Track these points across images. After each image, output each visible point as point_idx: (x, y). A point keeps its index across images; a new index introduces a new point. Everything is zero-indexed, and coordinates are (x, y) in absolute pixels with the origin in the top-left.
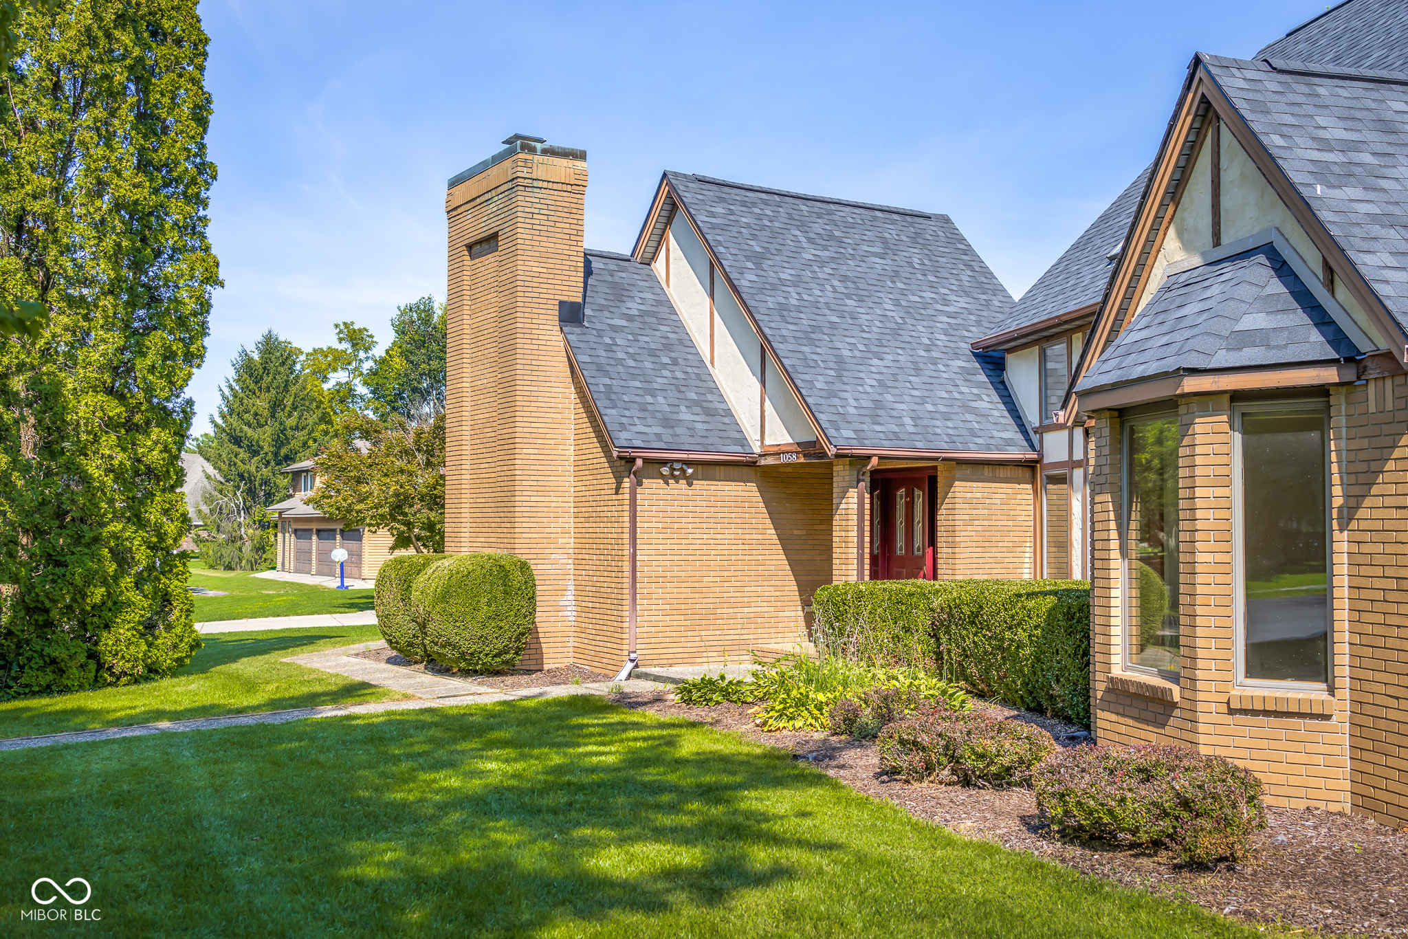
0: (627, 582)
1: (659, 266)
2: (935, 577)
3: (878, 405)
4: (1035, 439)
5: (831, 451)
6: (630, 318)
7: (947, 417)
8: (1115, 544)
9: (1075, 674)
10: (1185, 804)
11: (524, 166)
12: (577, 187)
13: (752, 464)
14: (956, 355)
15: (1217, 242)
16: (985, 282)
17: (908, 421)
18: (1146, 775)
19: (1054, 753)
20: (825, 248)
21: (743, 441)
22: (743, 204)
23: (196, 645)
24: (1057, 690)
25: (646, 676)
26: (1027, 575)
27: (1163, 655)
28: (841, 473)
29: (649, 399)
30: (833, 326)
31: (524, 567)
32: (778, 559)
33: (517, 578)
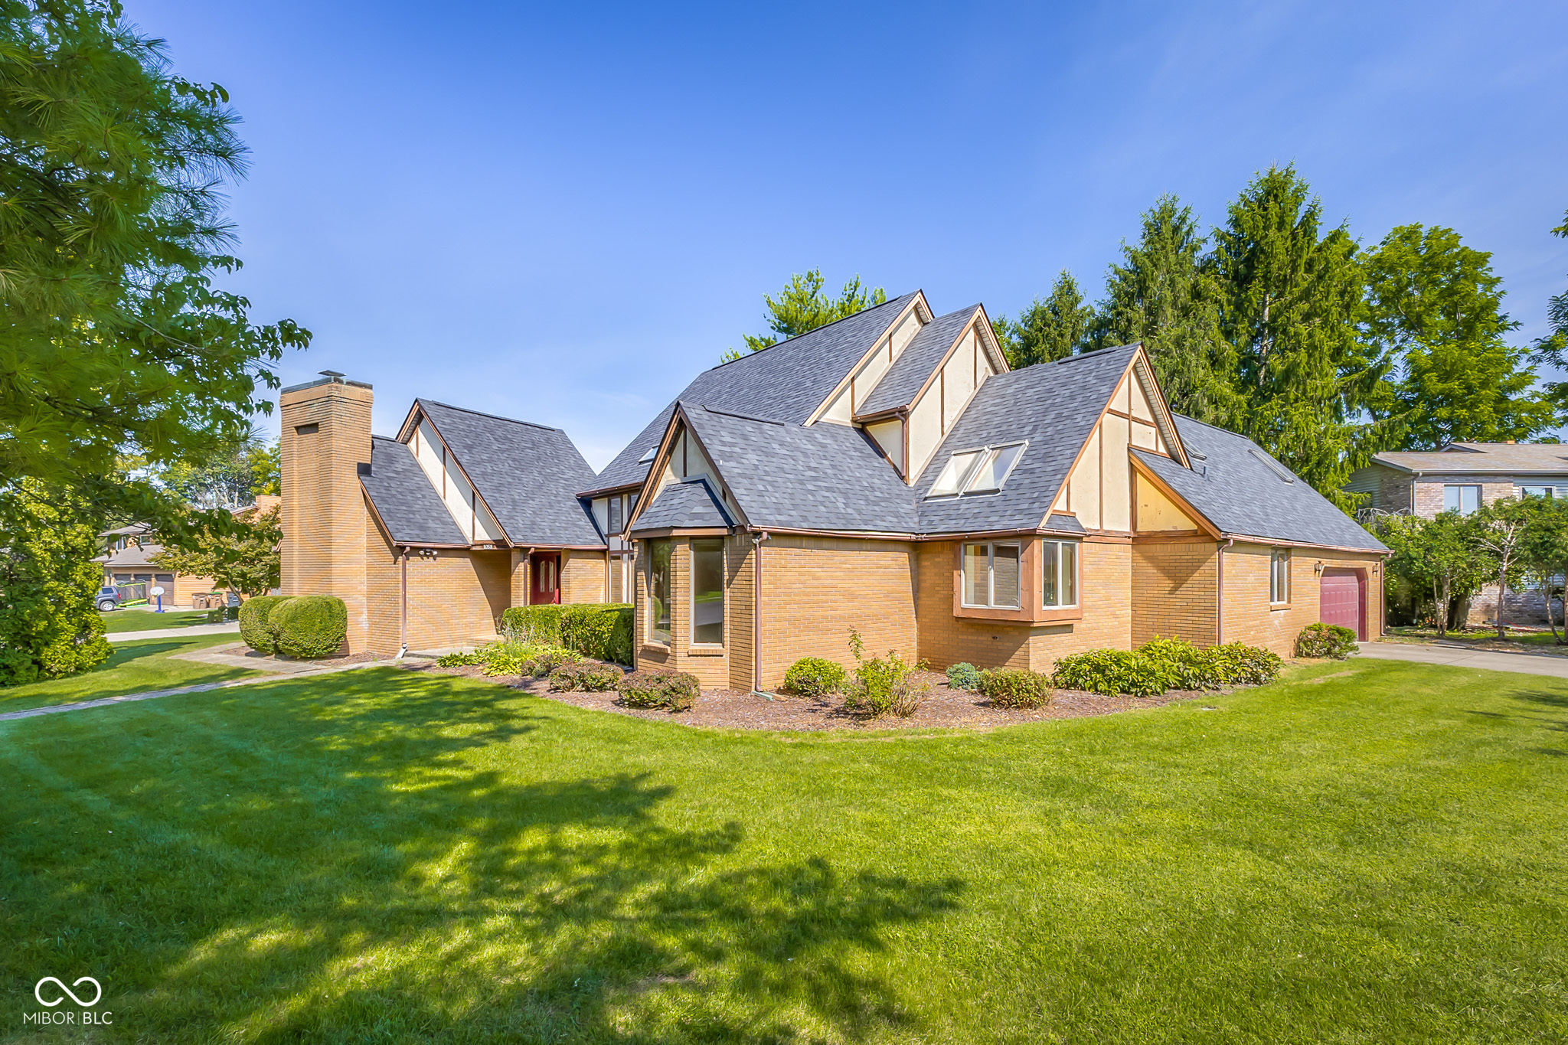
0: (401, 609)
1: (412, 445)
2: (560, 602)
3: (533, 523)
4: (606, 539)
5: (512, 545)
6: (397, 473)
7: (566, 529)
8: (646, 592)
9: (627, 644)
10: (673, 690)
11: (335, 389)
12: (367, 404)
13: (468, 549)
14: (569, 499)
15: (685, 475)
16: (581, 464)
17: (548, 531)
18: (660, 681)
19: (623, 677)
20: (503, 444)
21: (463, 538)
22: (460, 418)
23: (110, 652)
24: (619, 651)
25: (413, 655)
26: (602, 601)
27: (663, 633)
28: (515, 556)
29: (411, 516)
30: (510, 483)
31: (340, 603)
32: (481, 594)
33: (337, 609)
